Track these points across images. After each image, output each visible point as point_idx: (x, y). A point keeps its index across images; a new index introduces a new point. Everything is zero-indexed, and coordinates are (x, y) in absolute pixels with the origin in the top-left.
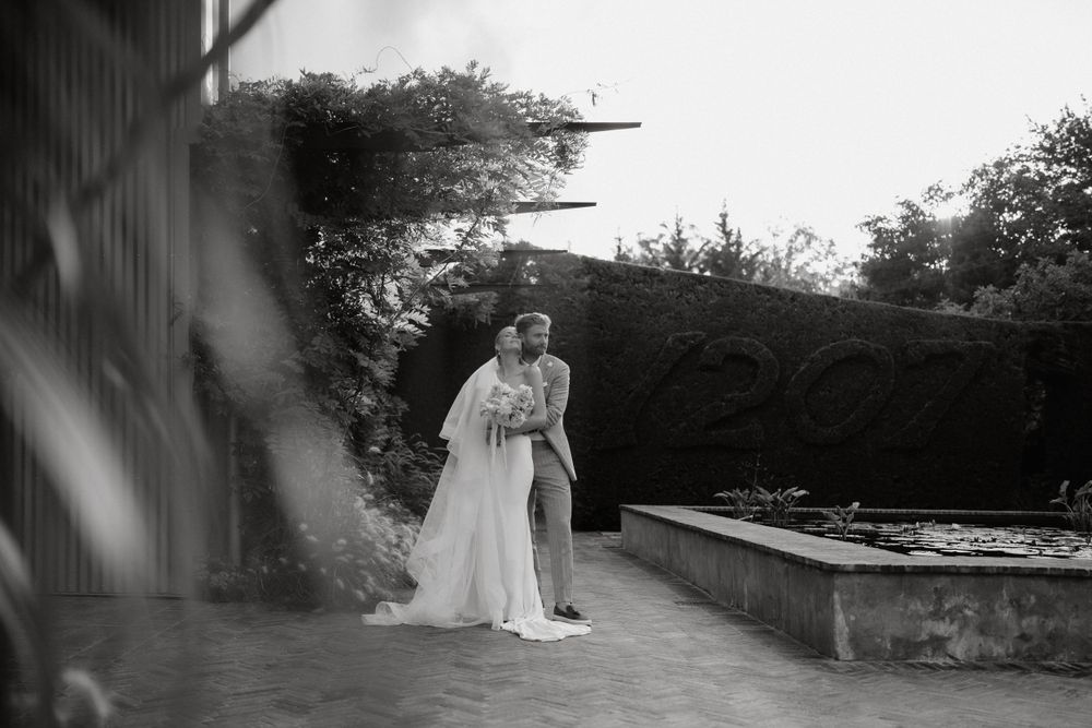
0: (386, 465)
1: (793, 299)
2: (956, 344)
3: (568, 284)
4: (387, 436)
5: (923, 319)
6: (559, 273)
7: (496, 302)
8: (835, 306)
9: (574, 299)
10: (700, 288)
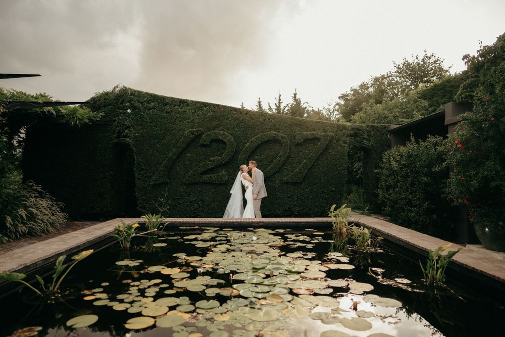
1: (246, 114)
2: (317, 134)
5: (304, 122)
8: (265, 117)
10: (205, 108)
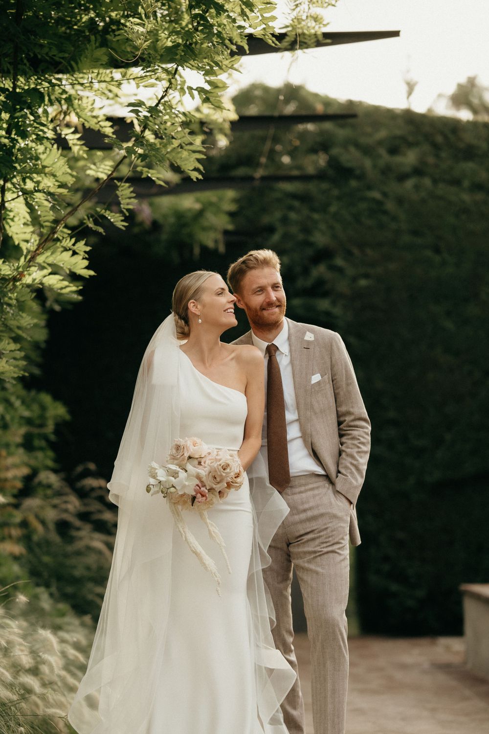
0: (24, 524)
3: (375, 166)
4: (25, 471)
6: (357, 145)
7: (232, 207)
9: (385, 194)
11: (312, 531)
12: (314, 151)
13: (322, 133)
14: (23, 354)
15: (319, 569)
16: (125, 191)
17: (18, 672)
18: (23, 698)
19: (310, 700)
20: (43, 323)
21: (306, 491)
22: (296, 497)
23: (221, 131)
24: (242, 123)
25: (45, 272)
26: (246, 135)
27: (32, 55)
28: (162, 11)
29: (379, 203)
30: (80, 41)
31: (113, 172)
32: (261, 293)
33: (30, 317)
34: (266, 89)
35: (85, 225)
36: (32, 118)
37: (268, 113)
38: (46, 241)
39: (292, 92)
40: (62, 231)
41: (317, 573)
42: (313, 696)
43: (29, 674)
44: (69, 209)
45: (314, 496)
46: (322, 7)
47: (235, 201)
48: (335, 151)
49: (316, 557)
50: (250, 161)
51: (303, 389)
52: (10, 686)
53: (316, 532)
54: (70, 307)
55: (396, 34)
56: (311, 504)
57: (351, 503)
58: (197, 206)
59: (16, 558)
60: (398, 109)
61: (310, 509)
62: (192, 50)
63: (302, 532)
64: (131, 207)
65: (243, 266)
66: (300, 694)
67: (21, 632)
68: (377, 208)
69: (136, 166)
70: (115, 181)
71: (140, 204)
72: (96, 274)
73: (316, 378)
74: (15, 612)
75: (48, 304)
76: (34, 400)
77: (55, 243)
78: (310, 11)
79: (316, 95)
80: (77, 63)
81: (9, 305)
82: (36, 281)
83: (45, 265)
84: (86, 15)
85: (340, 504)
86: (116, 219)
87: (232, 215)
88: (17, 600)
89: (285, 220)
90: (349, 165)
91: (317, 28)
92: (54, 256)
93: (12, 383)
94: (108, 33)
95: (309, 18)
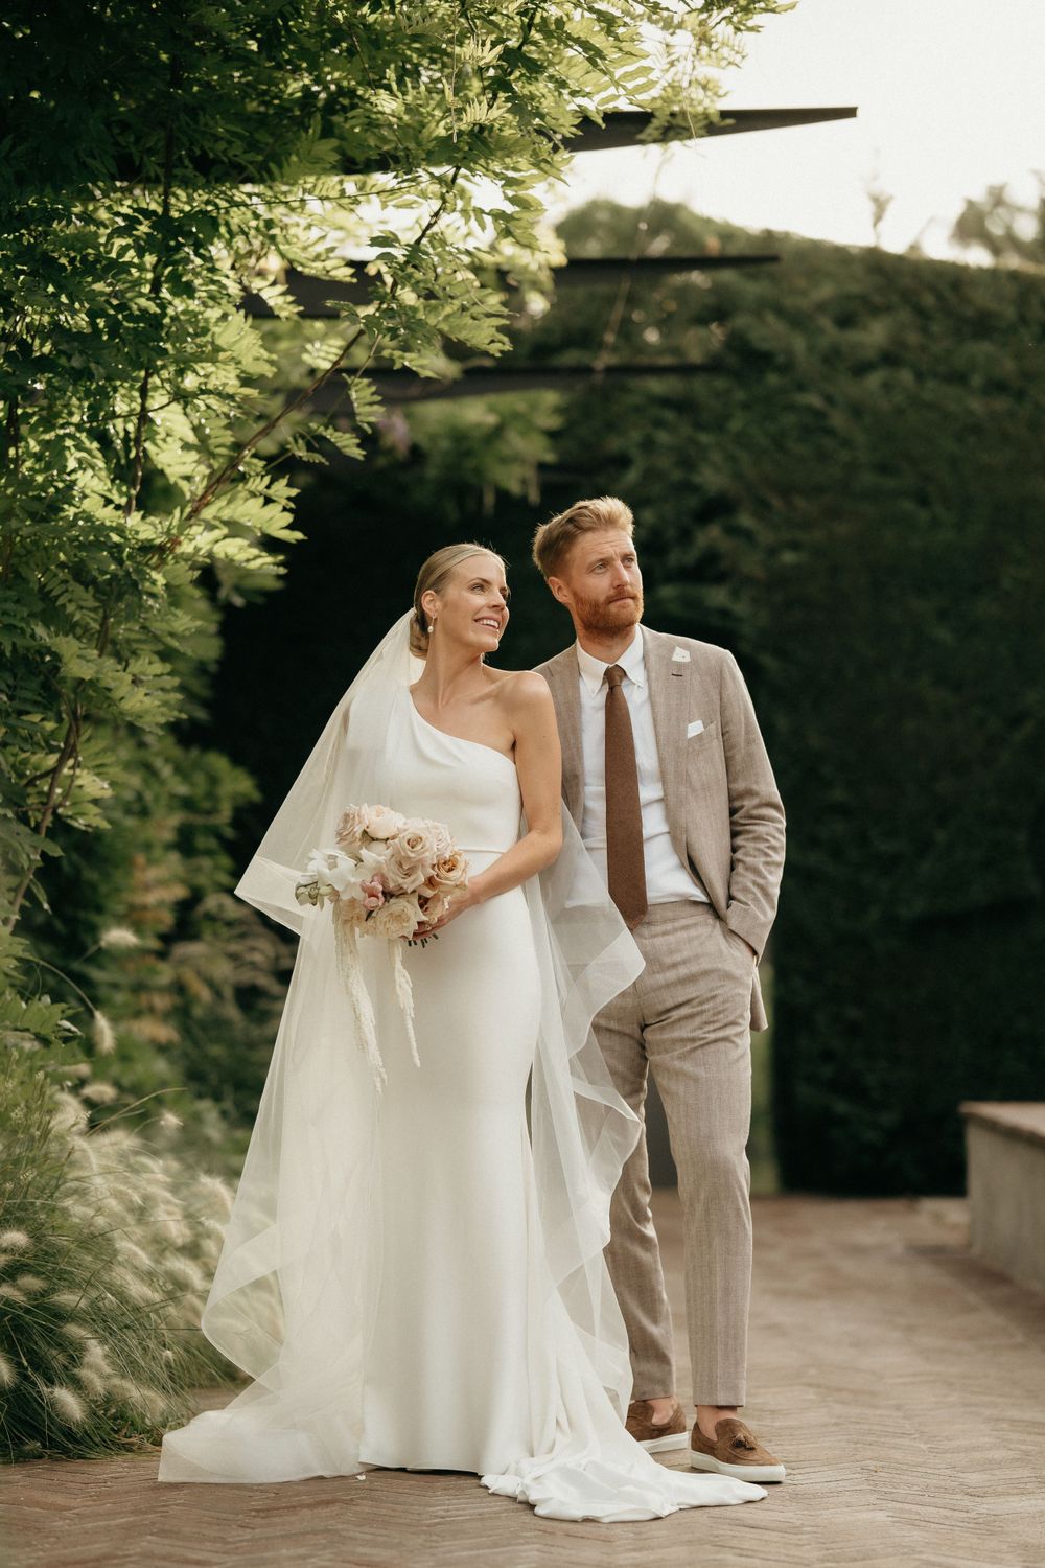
0: (178, 987)
3: (811, 349)
4: (179, 892)
6: (780, 311)
7: (554, 422)
9: (830, 400)
11: (688, 1002)
12: (702, 320)
13: (716, 289)
14: (176, 681)
15: (701, 1072)
16: (361, 393)
17: (164, 1251)
18: (171, 1297)
19: (683, 1309)
20: (213, 628)
21: (675, 930)
22: (658, 941)
23: (535, 285)
24: (573, 271)
25: (217, 534)
26: (580, 292)
27: (198, 152)
28: (430, 73)
29: (819, 415)
30: (285, 126)
31: (341, 357)
32: (603, 570)
33: (189, 617)
34: (616, 210)
35: (290, 454)
36: (198, 261)
37: (618, 254)
38: (219, 481)
39: (663, 216)
40: (250, 464)
41: (696, 1080)
42: (688, 1301)
43: (183, 1255)
44: (262, 425)
45: (690, 940)
46: (719, 66)
47: (558, 410)
48: (741, 321)
49: (695, 1049)
50: (586, 339)
51: (673, 748)
52: (149, 1277)
53: (695, 1002)
54: (260, 600)
55: (849, 113)
56: (686, 954)
57: (755, 953)
58: (491, 420)
59: (162, 1049)
60: (855, 247)
61: (685, 962)
62: (484, 143)
63: (670, 1003)
64: (372, 419)
65: (570, 527)
66: (665, 1297)
67: (169, 1180)
68: (815, 425)
69: (380, 349)
70: (344, 375)
71: (388, 414)
72: (306, 538)
73: (695, 728)
74: (159, 1144)
75: (223, 593)
76: (196, 766)
77: (234, 485)
78: (695, 73)
79: (708, 221)
80: (280, 167)
81: (153, 595)
82: (201, 553)
83: (217, 523)
84: (295, 80)
85: (737, 954)
86: (348, 444)
87: (553, 435)
88: (162, 1122)
89: (648, 445)
90: (765, 346)
91: (707, 103)
92: (232, 506)
93: (156, 734)
94: (335, 112)
95: (694, 85)
